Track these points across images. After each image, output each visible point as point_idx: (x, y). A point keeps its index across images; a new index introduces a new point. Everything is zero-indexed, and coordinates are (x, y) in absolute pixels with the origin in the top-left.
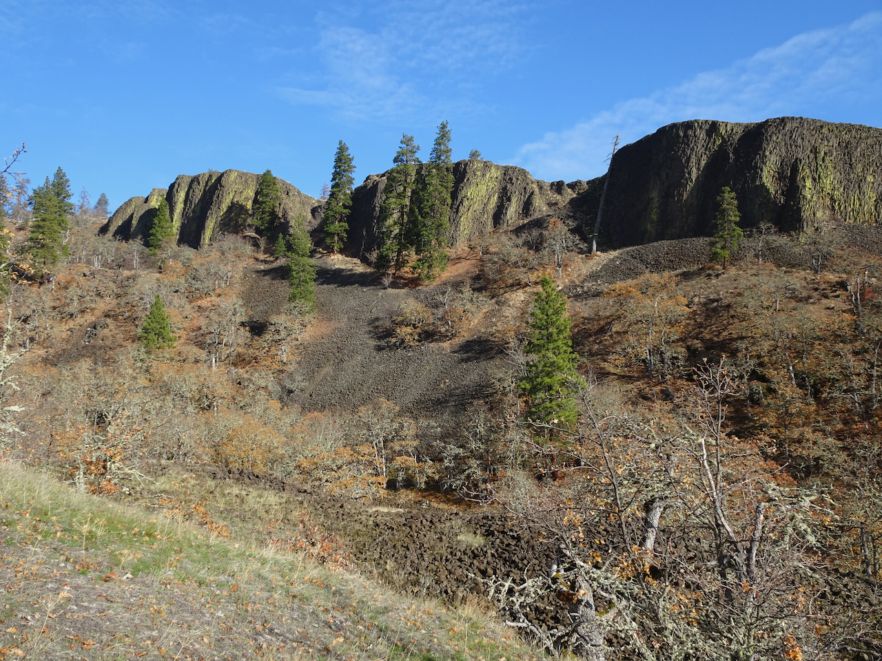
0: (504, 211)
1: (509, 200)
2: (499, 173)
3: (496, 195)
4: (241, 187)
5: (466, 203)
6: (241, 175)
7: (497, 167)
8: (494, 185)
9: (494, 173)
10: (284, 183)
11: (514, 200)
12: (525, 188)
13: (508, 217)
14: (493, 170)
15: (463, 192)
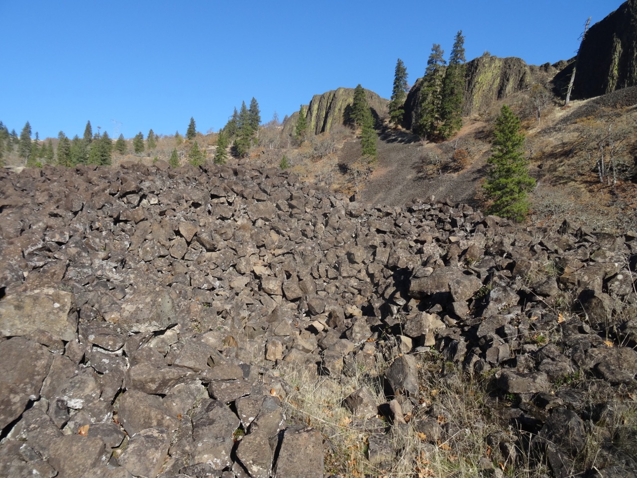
0: (504, 88)
1: (508, 80)
2: (501, 63)
3: (499, 78)
4: (346, 97)
5: (477, 86)
6: (346, 90)
7: (500, 60)
8: (497, 72)
9: (498, 63)
10: (370, 92)
11: (511, 80)
12: (520, 71)
13: (507, 92)
14: (497, 61)
15: (476, 79)
